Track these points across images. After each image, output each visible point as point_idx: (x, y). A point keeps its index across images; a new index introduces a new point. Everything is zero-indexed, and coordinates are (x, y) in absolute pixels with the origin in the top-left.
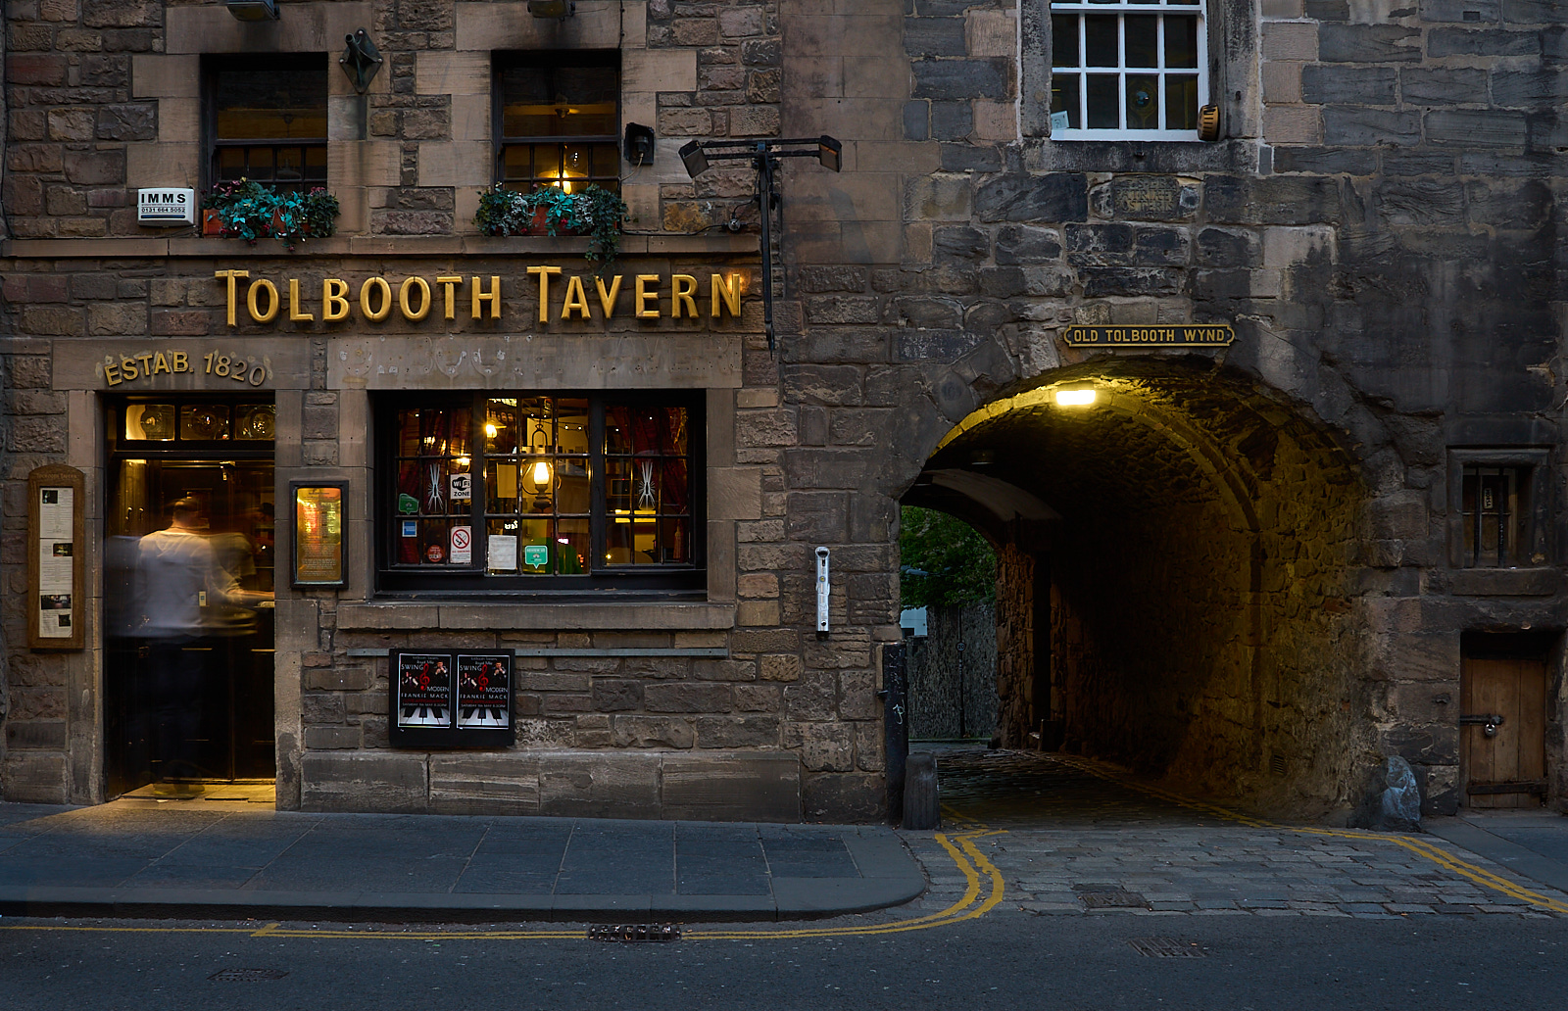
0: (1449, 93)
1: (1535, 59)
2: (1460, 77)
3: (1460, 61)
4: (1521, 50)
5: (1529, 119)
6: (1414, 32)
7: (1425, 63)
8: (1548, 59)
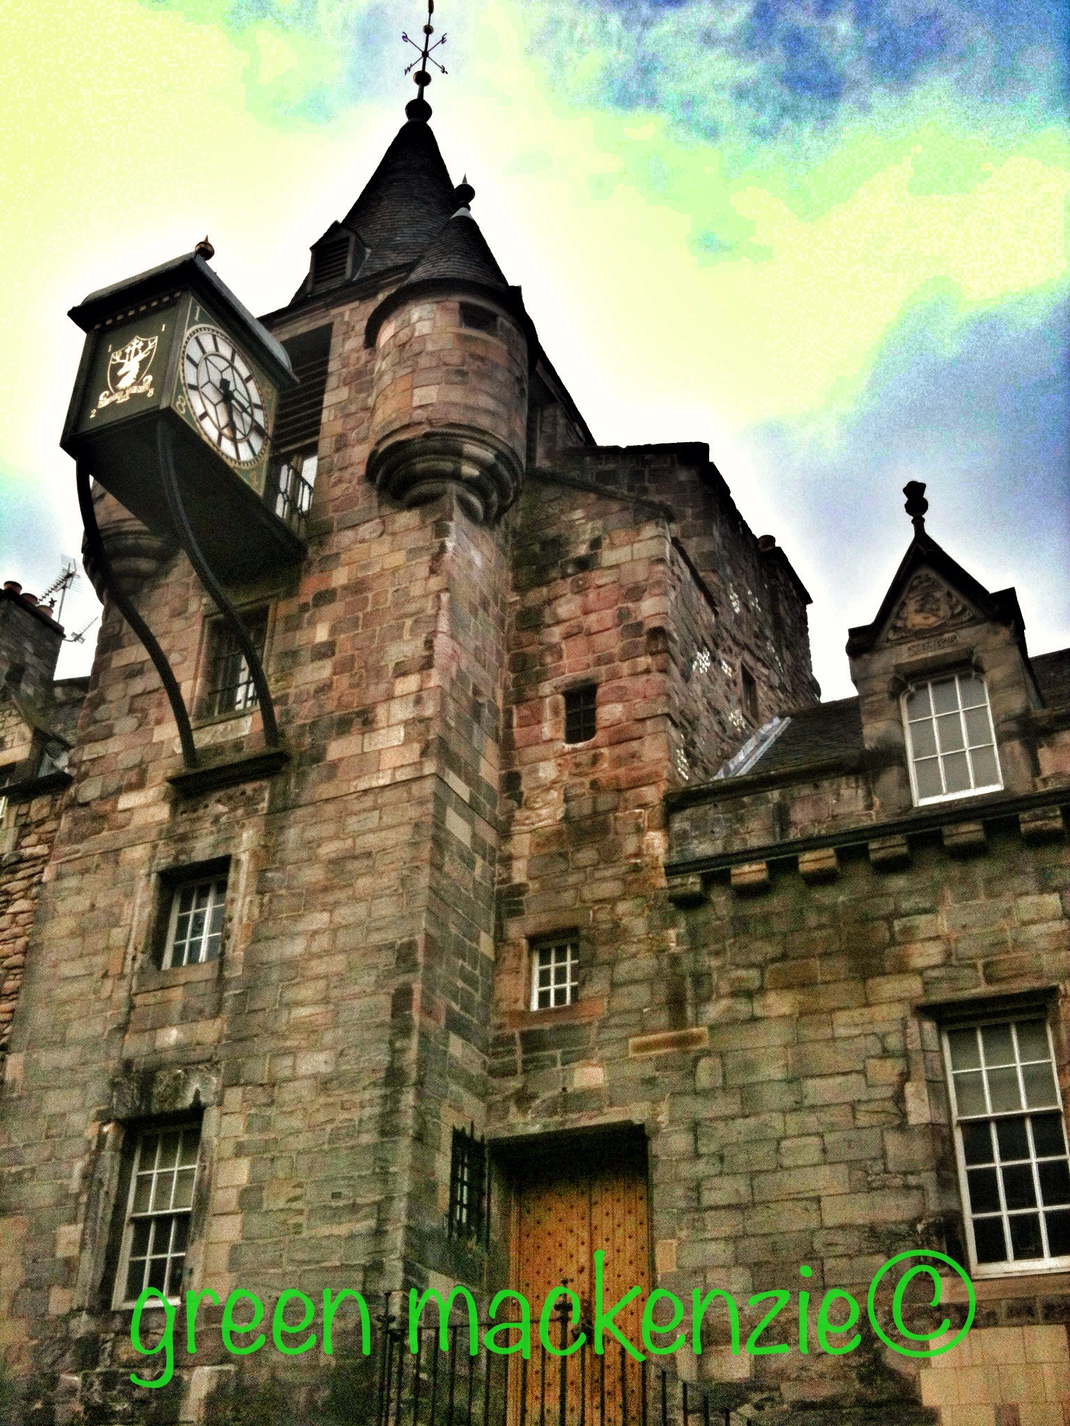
0: (316, 1256)
1: (372, 1223)
2: (324, 1243)
3: (326, 1230)
4: (366, 1217)
5: (366, 1269)
6: (300, 1212)
7: (305, 1235)
8: (381, 1222)
